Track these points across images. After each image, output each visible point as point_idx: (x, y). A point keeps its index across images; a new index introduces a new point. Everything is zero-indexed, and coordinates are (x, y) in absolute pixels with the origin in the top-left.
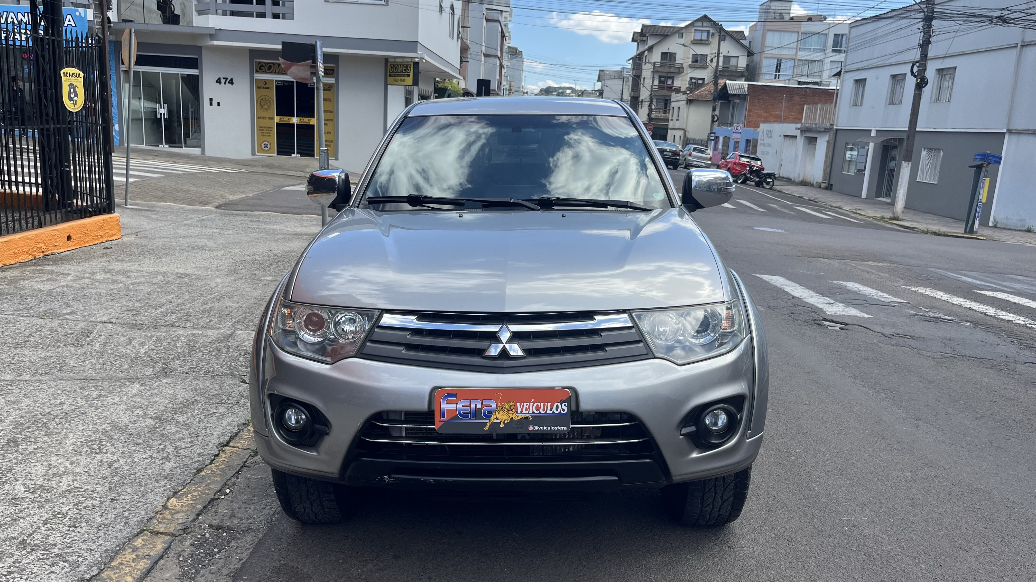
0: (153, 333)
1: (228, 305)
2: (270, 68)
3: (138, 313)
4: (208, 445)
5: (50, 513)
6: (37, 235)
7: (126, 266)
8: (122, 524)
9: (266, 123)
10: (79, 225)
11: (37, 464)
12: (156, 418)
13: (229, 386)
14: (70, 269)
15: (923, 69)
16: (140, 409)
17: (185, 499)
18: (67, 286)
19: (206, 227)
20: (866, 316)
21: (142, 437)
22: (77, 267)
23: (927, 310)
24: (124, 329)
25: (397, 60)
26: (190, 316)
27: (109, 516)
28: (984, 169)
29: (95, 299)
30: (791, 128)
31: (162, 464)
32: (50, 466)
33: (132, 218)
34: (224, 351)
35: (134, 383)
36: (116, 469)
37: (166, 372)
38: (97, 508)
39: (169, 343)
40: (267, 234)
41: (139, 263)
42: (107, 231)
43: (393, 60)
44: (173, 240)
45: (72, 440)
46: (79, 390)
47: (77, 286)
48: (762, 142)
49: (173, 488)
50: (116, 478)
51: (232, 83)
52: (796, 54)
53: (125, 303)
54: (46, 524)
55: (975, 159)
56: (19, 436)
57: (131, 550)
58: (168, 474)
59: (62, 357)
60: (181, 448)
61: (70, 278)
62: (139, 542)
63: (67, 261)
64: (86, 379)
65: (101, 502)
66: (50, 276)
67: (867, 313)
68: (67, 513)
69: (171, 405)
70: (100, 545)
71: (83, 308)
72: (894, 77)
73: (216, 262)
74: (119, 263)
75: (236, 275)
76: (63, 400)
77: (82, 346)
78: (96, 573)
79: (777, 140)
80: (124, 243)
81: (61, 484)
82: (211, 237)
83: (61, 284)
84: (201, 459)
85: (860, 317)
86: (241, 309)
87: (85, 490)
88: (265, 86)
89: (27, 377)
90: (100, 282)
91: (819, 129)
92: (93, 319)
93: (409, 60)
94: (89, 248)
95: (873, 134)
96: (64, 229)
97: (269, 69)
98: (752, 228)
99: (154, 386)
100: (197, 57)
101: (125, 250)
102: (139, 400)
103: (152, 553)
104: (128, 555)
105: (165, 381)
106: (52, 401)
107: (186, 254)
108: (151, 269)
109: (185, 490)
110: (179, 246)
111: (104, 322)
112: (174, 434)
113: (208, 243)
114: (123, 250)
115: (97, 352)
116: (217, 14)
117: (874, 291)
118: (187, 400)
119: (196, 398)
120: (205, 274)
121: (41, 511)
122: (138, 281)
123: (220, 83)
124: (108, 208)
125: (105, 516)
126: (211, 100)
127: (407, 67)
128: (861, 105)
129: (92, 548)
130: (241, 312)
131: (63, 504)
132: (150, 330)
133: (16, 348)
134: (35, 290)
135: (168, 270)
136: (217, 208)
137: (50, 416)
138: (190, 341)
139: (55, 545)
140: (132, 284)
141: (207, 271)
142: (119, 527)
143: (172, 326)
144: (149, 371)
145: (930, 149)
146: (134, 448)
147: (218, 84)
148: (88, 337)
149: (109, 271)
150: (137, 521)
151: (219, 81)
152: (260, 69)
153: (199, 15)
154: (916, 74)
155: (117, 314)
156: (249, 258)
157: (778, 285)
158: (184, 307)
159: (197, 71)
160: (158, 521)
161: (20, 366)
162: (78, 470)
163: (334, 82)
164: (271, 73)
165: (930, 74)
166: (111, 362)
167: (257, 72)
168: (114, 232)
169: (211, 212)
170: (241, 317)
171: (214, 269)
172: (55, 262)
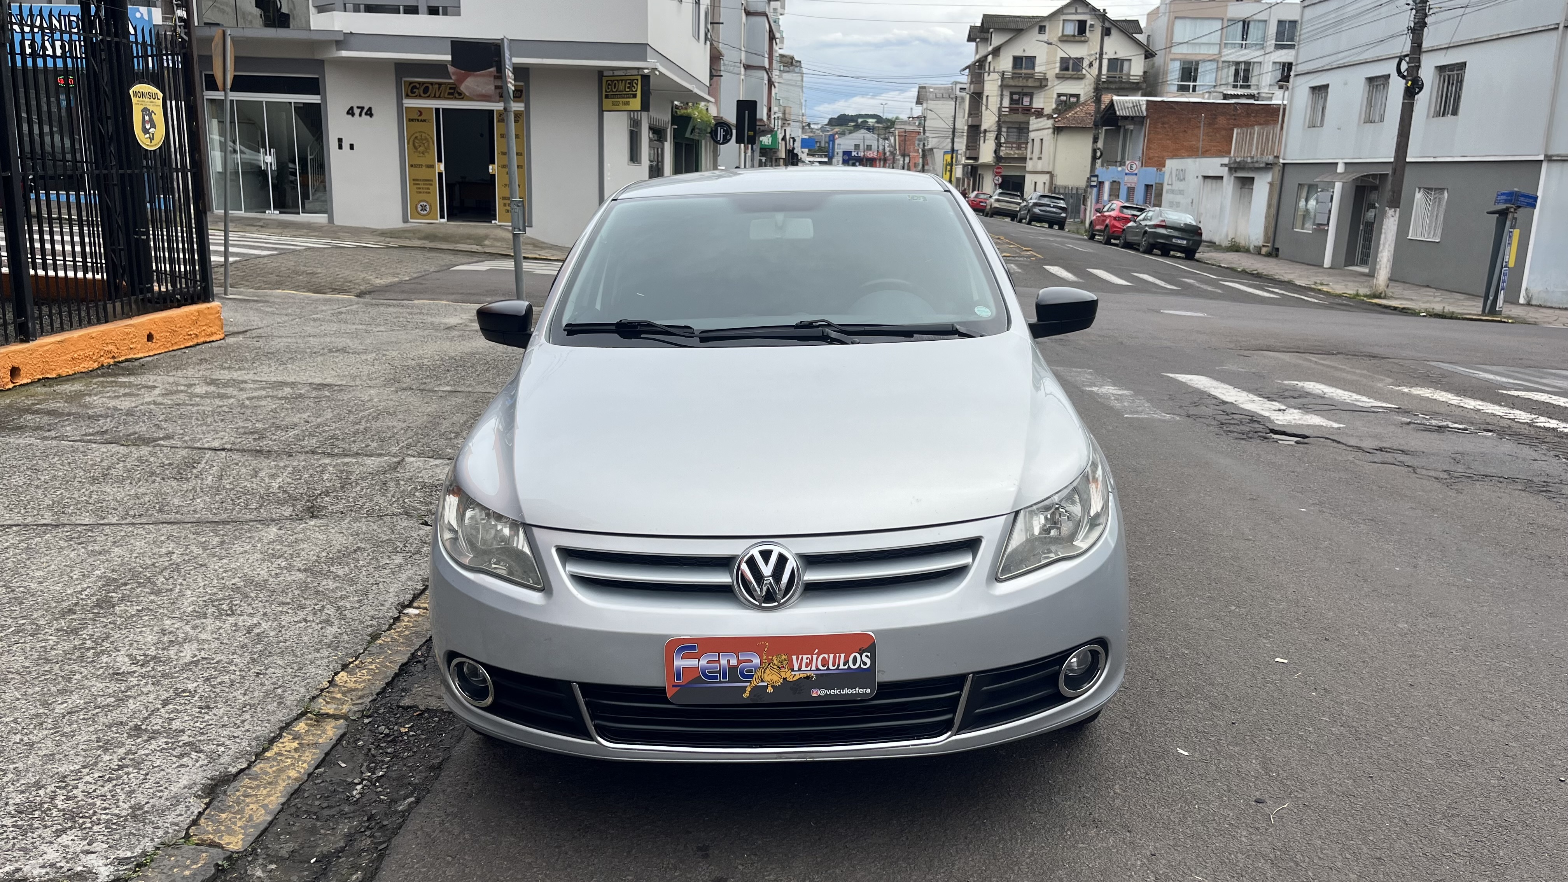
0: (287, 463)
1: (390, 424)
2: (426, 90)
3: (262, 437)
4: (382, 605)
5: (171, 691)
6: (104, 333)
7: (235, 375)
8: (275, 704)
9: (423, 173)
10: (165, 318)
11: (144, 629)
12: (305, 570)
13: (404, 528)
14: (155, 381)
15: (1415, 66)
16: (281, 559)
17: (359, 674)
18: (155, 403)
19: (346, 322)
20: (1336, 425)
21: (290, 595)
22: (166, 377)
23: (1428, 417)
24: (245, 458)
25: (616, 73)
26: (338, 439)
27: (256, 694)
28: (1510, 216)
29: (198, 420)
30: (1214, 165)
31: (322, 629)
32: (163, 632)
33: (237, 311)
34: (392, 485)
35: (268, 525)
36: (258, 635)
37: (313, 512)
38: (238, 685)
39: (311, 476)
40: (436, 330)
41: (255, 371)
42: (204, 328)
43: (611, 73)
44: (299, 341)
45: (192, 599)
46: (191, 536)
47: (169, 402)
48: (1169, 187)
49: (341, 659)
50: (259, 647)
51: (371, 115)
52: (1220, 53)
53: (241, 424)
54: (168, 704)
55: (1497, 202)
56: (114, 595)
57: (291, 737)
58: (332, 642)
59: (161, 494)
60: (346, 609)
61: (157, 392)
62: (301, 727)
63: (150, 370)
64: (198, 522)
65: (243, 677)
66: (127, 390)
67: (1335, 421)
68: (195, 691)
69: (324, 554)
70: (248, 731)
71: (181, 432)
72: (1370, 80)
73: (366, 370)
74: (226, 372)
75: (397, 385)
76: (170, 549)
77: (187, 479)
78: (245, 765)
79: (1193, 183)
80: (228, 344)
81: (181, 654)
82: (355, 335)
83: (146, 400)
84: (374, 623)
85: (1326, 427)
86: (409, 430)
87: (218, 662)
88: (420, 118)
89: (114, 521)
90: (202, 397)
91: (1257, 165)
92: (198, 445)
93: (635, 72)
94: (179, 353)
95: (1340, 169)
96: (142, 324)
97: (425, 92)
98: (1158, 312)
99: (298, 529)
100: (317, 76)
101: (232, 355)
102: (279, 547)
103: (320, 741)
104: (287, 743)
105: (312, 523)
106: (156, 550)
107: (320, 359)
108: (274, 379)
109: (357, 662)
110: (309, 348)
111: (215, 450)
112: (333, 591)
113: (350, 344)
114: (229, 355)
115: (211, 487)
116: (345, 11)
117: (1346, 393)
118: (347, 548)
119: (359, 545)
120: (352, 384)
121: (158, 688)
122: (256, 394)
123: (353, 114)
124: (205, 296)
125: (250, 695)
126: (340, 140)
127: (631, 84)
128: (1322, 125)
129: (235, 735)
130: (410, 434)
131: (188, 679)
132: (282, 459)
133: (92, 484)
134: (109, 408)
135: (298, 380)
136: (358, 296)
137: (154, 569)
138: (342, 472)
139: (183, 731)
140: (248, 399)
141: (354, 380)
142: (271, 707)
143: (313, 453)
144: (288, 511)
145: (1429, 189)
146: (280, 609)
147: (350, 116)
148: (194, 467)
149: (213, 382)
150: (296, 700)
151: (351, 112)
152: (412, 92)
153: (319, 12)
154: (1405, 74)
155: (233, 439)
156: (413, 362)
157: (1201, 387)
158: (326, 428)
159: (318, 97)
160: (324, 700)
161: (101, 507)
162: (203, 636)
163: (523, 109)
164: (428, 97)
165: (1427, 73)
166: (232, 500)
167: (407, 96)
168: (213, 330)
169: (351, 301)
170: (410, 440)
171: (364, 378)
172: (131, 372)
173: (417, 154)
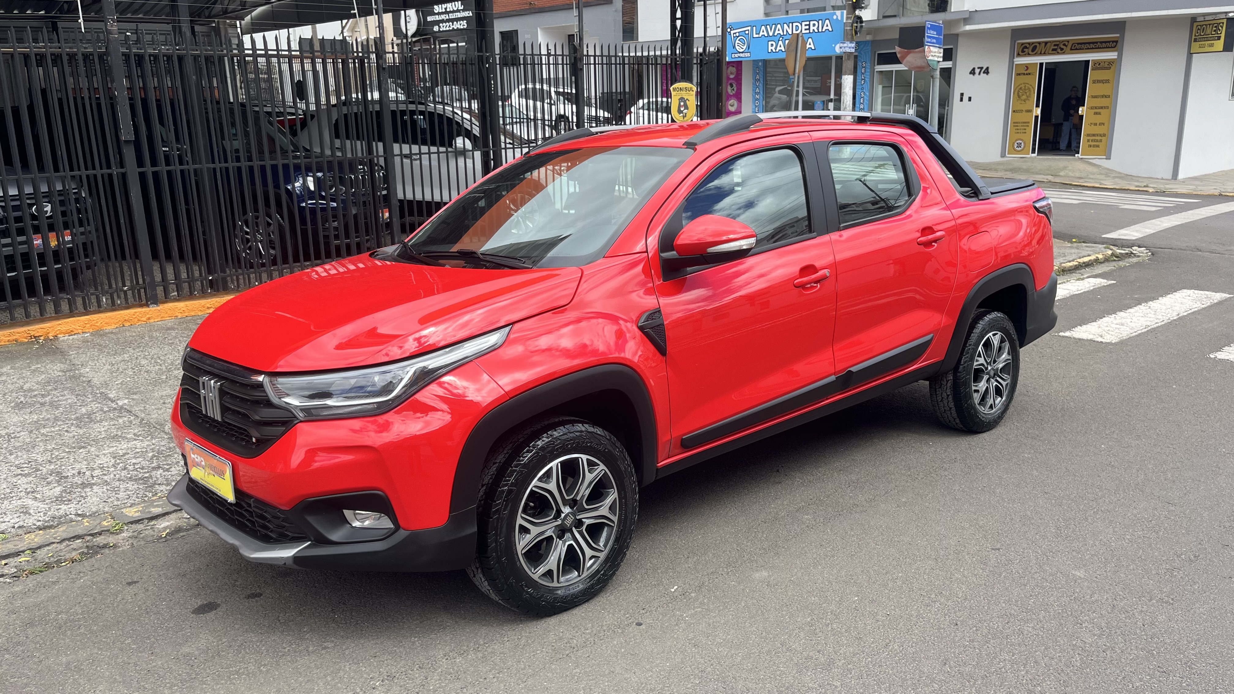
2: (1034, 49)
9: (1024, 117)
25: (1206, 18)
43: (1201, 19)
51: (987, 73)
88: (1026, 72)
93: (1223, 16)
100: (952, 46)
123: (974, 74)
126: (962, 94)
127: (1218, 27)
152: (1023, 51)
159: (951, 63)
164: (1036, 54)
167: (1018, 55)
173: (1020, 102)
